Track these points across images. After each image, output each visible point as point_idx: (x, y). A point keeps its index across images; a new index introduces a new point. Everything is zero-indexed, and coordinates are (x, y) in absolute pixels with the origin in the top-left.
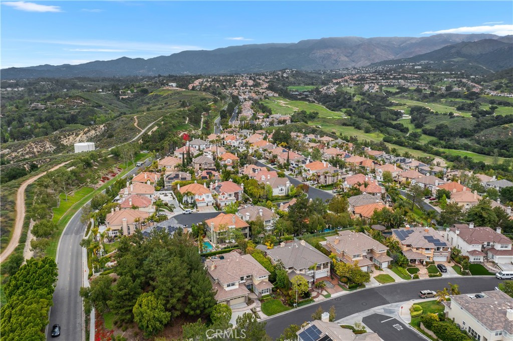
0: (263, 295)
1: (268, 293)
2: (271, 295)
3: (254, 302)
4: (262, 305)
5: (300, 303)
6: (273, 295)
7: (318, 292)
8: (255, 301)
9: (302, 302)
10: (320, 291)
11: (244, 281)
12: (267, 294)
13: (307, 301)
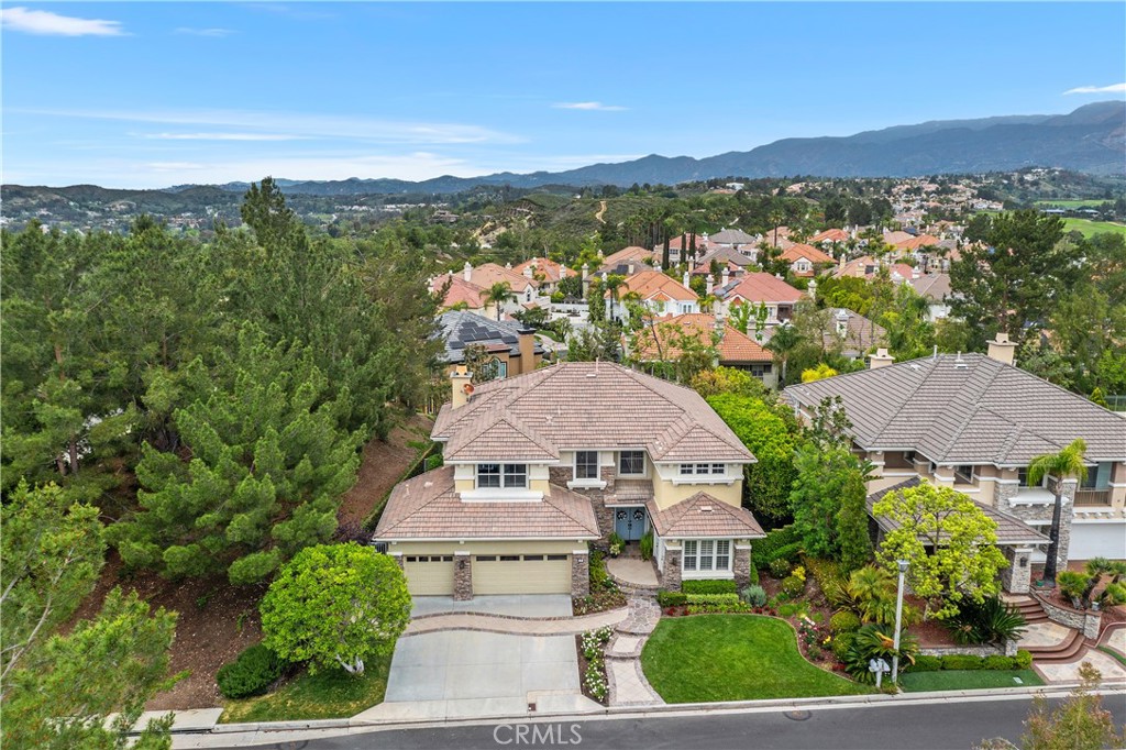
0: (687, 575)
1: (728, 574)
2: (740, 584)
3: (623, 603)
4: (660, 627)
5: (924, 666)
6: (757, 590)
7: (1079, 633)
8: (632, 601)
9: (943, 666)
10: (1092, 625)
11: (598, 482)
12: (714, 574)
13: (983, 666)
